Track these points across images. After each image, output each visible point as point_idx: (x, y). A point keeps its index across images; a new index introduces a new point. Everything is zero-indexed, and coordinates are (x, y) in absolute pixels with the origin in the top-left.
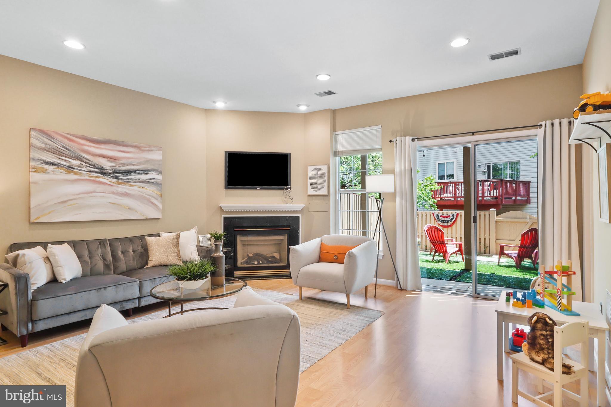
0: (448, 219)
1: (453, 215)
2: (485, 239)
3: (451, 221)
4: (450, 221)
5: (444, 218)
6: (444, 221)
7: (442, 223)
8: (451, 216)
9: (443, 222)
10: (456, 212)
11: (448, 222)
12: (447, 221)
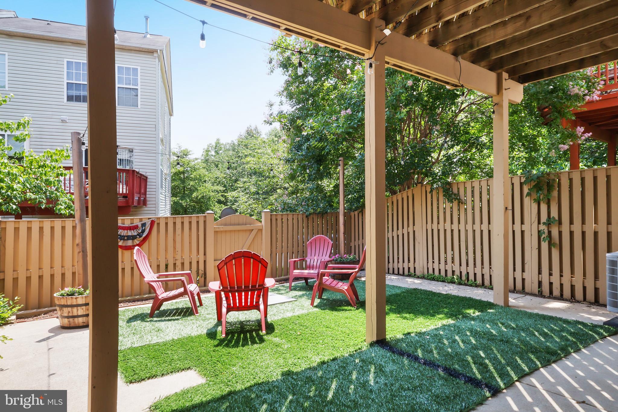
0: (134, 233)
1: (144, 225)
2: (198, 262)
3: (140, 237)
4: (138, 237)
5: (126, 231)
6: (125, 236)
7: (122, 241)
8: (140, 226)
9: (124, 240)
10: (149, 219)
11: (133, 238)
12: (132, 236)
